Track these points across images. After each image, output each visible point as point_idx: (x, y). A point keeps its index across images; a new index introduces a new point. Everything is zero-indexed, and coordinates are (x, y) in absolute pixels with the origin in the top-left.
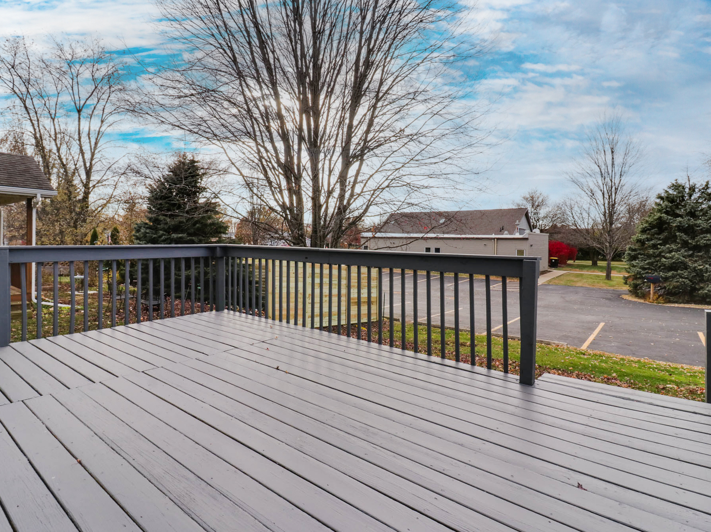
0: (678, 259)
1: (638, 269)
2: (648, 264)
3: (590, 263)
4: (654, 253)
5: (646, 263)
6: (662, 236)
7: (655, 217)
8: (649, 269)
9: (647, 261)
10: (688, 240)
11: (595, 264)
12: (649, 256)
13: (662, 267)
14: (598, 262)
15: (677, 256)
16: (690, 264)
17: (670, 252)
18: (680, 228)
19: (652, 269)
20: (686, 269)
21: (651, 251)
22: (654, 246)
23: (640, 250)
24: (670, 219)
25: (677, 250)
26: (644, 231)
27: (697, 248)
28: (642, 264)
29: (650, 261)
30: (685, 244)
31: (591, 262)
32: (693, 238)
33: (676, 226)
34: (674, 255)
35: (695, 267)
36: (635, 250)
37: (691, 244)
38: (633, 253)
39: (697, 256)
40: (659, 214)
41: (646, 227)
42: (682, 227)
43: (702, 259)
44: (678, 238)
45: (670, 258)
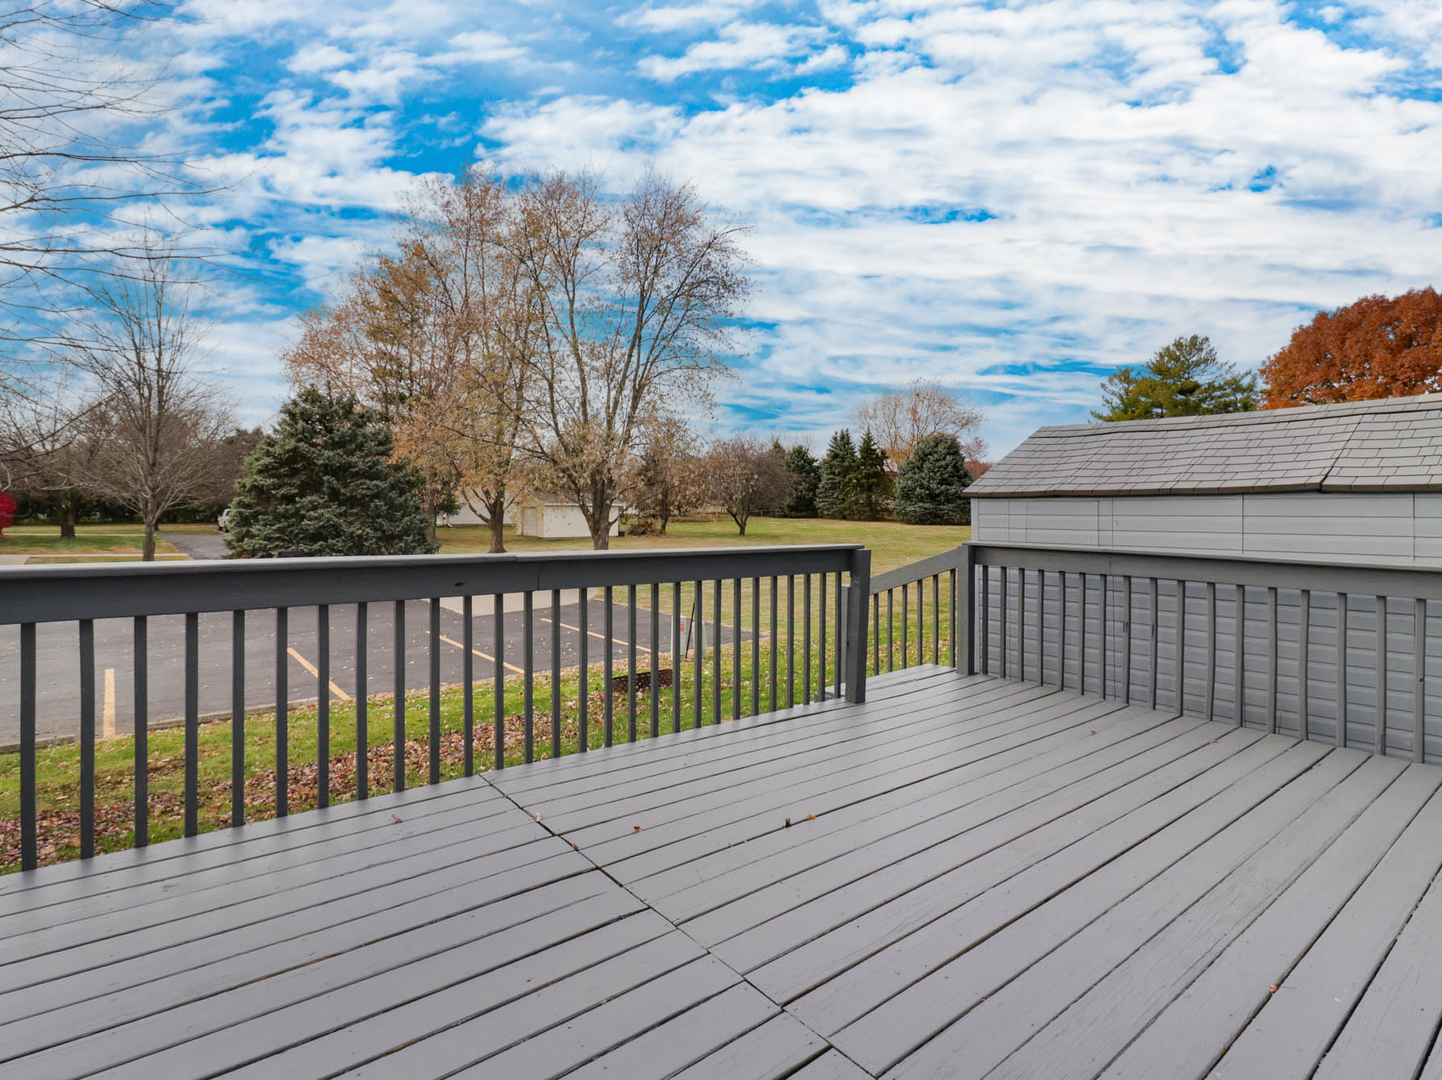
0: (329, 520)
1: (261, 542)
2: (278, 530)
3: (55, 531)
4: (287, 510)
5: (275, 530)
6: (296, 481)
7: (287, 447)
8: (278, 539)
9: (277, 526)
10: (339, 489)
11: (68, 533)
12: (278, 517)
13: (300, 536)
14: (76, 528)
15: (327, 515)
16: (344, 527)
17: (314, 508)
18: (328, 469)
19: (283, 540)
20: (338, 535)
21: (281, 509)
22: (289, 499)
23: (258, 505)
24: (313, 452)
25: (325, 506)
26: (265, 471)
27: (352, 501)
28: (267, 531)
29: (281, 525)
30: (335, 495)
31: (59, 529)
32: (346, 486)
33: (322, 464)
34: (323, 514)
35: (352, 533)
36: (248, 506)
37: (345, 494)
38: (247, 512)
39: (352, 515)
40: (293, 443)
41: (270, 464)
42: (331, 466)
43: (358, 519)
44: (326, 484)
45: (316, 518)
